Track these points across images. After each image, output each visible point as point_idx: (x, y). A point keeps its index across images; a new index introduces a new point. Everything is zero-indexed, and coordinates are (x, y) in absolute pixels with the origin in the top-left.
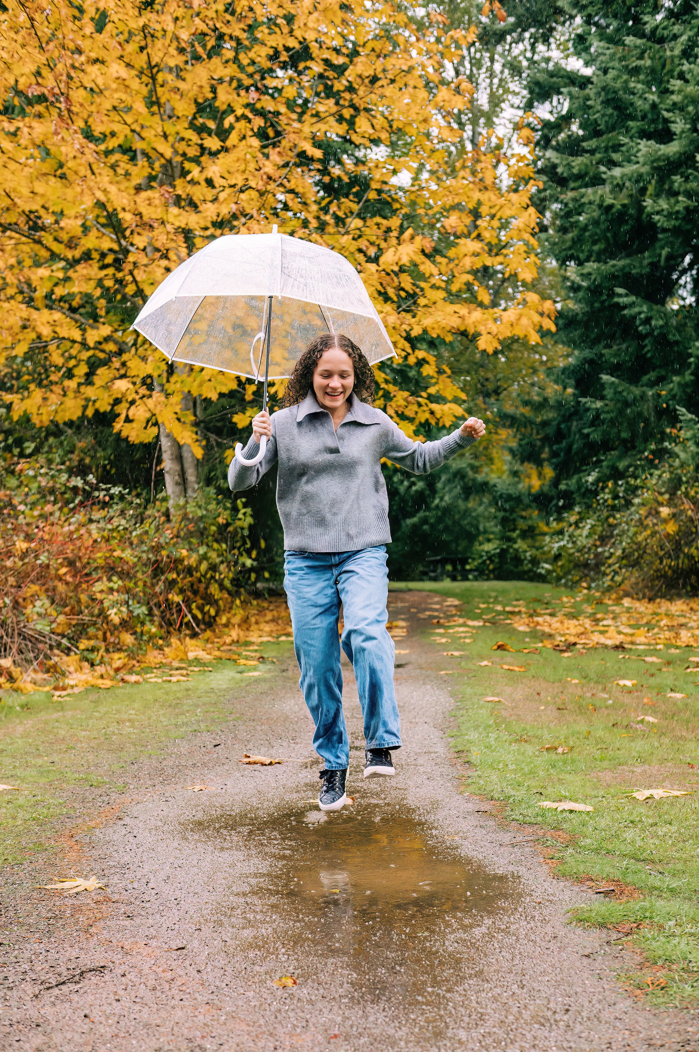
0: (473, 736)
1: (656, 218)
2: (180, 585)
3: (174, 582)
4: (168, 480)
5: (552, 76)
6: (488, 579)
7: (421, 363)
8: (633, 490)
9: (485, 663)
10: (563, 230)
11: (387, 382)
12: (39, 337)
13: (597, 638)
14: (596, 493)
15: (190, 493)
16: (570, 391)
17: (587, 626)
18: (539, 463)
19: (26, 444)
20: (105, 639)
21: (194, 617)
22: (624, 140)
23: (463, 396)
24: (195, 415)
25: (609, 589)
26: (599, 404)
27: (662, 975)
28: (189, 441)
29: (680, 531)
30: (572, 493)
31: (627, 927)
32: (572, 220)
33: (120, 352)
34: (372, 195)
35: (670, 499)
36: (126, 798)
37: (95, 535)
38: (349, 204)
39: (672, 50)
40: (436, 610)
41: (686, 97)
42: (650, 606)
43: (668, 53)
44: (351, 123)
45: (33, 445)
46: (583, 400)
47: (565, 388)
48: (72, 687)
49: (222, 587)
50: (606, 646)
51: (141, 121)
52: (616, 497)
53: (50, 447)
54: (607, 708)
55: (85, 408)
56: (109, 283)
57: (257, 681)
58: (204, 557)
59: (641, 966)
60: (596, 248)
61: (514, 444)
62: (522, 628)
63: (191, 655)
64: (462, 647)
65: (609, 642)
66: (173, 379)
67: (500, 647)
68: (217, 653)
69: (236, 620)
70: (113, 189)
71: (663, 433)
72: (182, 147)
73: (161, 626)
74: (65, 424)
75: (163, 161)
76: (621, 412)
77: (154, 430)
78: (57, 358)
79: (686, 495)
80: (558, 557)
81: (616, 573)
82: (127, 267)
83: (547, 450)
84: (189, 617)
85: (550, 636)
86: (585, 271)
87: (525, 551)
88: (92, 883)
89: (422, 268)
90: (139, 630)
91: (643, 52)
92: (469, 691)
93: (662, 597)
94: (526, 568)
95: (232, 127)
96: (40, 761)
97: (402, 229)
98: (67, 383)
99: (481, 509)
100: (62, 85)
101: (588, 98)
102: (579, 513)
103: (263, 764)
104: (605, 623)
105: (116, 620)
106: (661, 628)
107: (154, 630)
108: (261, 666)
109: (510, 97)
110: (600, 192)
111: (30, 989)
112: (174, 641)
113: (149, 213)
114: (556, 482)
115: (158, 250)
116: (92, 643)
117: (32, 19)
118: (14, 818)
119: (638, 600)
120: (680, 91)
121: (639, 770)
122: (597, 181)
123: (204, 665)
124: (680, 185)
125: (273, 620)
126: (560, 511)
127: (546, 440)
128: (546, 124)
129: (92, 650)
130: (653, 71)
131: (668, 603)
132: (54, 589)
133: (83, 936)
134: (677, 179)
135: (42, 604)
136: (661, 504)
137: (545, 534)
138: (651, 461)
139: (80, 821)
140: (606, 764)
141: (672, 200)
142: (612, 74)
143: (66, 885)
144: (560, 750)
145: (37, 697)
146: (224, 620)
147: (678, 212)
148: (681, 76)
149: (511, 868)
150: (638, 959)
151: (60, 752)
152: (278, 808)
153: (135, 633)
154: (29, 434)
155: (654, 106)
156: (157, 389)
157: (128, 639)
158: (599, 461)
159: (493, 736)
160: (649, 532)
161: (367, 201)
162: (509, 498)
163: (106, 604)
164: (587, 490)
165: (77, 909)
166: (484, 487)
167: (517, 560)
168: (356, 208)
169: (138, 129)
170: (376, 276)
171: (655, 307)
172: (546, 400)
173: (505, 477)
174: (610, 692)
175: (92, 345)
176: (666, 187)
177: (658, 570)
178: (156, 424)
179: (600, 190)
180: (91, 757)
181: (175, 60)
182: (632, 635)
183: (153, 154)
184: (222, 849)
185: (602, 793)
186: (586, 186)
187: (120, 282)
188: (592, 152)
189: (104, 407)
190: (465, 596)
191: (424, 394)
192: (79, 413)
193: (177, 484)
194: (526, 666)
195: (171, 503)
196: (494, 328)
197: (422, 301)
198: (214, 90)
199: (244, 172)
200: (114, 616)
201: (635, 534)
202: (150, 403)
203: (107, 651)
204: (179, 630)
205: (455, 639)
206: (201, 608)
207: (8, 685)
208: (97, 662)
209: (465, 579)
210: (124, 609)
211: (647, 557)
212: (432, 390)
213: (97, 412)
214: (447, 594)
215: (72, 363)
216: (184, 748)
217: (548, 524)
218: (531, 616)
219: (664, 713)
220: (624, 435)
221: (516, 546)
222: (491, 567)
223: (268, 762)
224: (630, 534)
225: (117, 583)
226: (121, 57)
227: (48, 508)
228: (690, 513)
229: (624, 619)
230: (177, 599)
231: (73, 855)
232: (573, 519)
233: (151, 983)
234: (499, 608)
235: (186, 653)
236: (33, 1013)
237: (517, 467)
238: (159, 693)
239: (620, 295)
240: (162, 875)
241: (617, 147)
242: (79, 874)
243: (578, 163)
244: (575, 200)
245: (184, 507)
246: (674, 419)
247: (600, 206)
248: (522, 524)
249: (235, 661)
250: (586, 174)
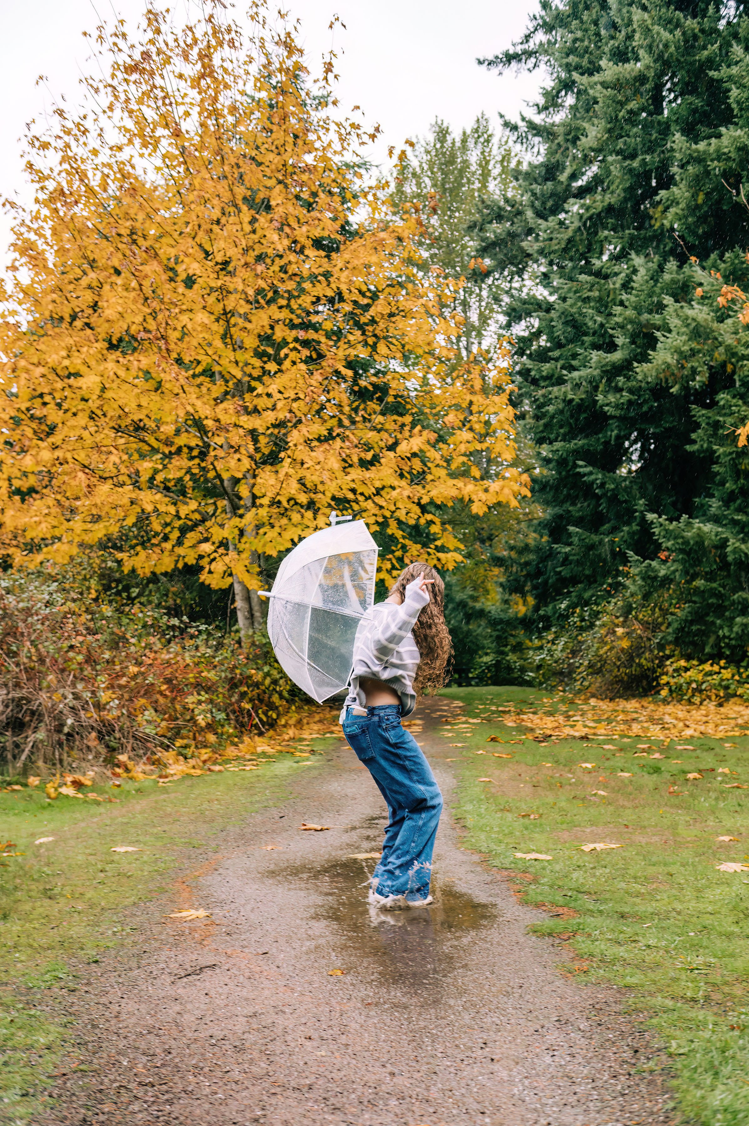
0: (469, 807)
1: (606, 408)
2: (250, 695)
3: (245, 693)
4: (240, 616)
5: (524, 303)
6: (486, 685)
7: (431, 522)
8: (596, 615)
9: (481, 752)
10: (537, 418)
11: (404, 537)
12: (143, 510)
13: (568, 731)
14: (567, 617)
15: (256, 625)
16: (545, 539)
17: (561, 721)
18: (524, 595)
19: (132, 590)
20: (195, 739)
21: (261, 720)
22: (580, 351)
23: (462, 547)
24: (260, 566)
25: (580, 691)
26: (568, 549)
27: (585, 965)
28: (256, 587)
29: (632, 646)
30: (549, 617)
31: (567, 935)
32: (543, 410)
33: (203, 521)
34: (390, 399)
35: (625, 621)
36: (219, 856)
37: (188, 660)
38: (373, 405)
39: (614, 284)
40: (445, 711)
41: (625, 319)
42: (611, 704)
43: (611, 286)
44: (374, 347)
45: (137, 590)
46: (556, 546)
47: (542, 537)
48: (172, 775)
49: (281, 697)
50: (574, 737)
51: (219, 353)
52: (583, 620)
53: (150, 591)
54: (570, 785)
55: (177, 561)
56: (196, 471)
57: (310, 768)
58: (268, 674)
59: (573, 959)
60: (562, 431)
61: (502, 580)
62: (511, 724)
63: (259, 750)
64: (464, 740)
65: (577, 734)
66: (243, 540)
67: (493, 740)
68: (279, 748)
69: (292, 722)
70: (199, 403)
71: (617, 570)
72: (248, 370)
73: (236, 728)
74: (162, 574)
75: (235, 381)
76: (586, 555)
77: (229, 580)
78: (156, 526)
79: (636, 618)
80: (539, 667)
81: (584, 679)
82: (210, 459)
83: (529, 584)
84: (257, 720)
85: (532, 730)
86: (555, 448)
87: (515, 662)
88: (202, 913)
89: (428, 454)
90: (219, 731)
91: (593, 286)
92: (468, 773)
93: (620, 697)
94: (516, 675)
95: (287, 356)
96: (155, 831)
97: (413, 425)
98: (164, 545)
99: (480, 630)
100: (162, 330)
101: (552, 320)
102: (555, 632)
103: (316, 830)
104: (575, 718)
105: (203, 724)
106: (618, 722)
107: (231, 731)
108: (312, 757)
109: (494, 315)
110: (563, 389)
111: (169, 979)
112: (246, 739)
113: (225, 419)
114: (536, 608)
115: (232, 447)
116: (185, 741)
117: (141, 285)
118: (142, 871)
119: (602, 700)
120: (620, 315)
121: (588, 830)
122: (561, 381)
123: (269, 757)
124: (624, 383)
125: (320, 721)
126: (540, 631)
127: (528, 575)
128: (521, 339)
129: (186, 747)
130: (600, 299)
131: (625, 702)
132: (156, 702)
133: (199, 947)
134: (621, 379)
135: (149, 714)
136: (617, 626)
137: (528, 648)
138: (609, 592)
139: (188, 871)
140: (564, 826)
141: (618, 396)
142: (569, 302)
143: (184, 914)
144: (532, 817)
145: (147, 783)
146: (283, 722)
147: (623, 404)
148: (622, 303)
149: (490, 899)
150: (572, 955)
151: (168, 823)
152: (328, 861)
153: (216, 734)
154: (134, 582)
155: (602, 325)
156: (231, 547)
157: (212, 738)
158: (569, 592)
159: (484, 807)
160: (608, 647)
161: (387, 403)
162: (501, 621)
163: (196, 712)
164: (561, 615)
165: (192, 930)
166: (481, 613)
167: (509, 669)
168: (378, 408)
169: (217, 359)
170: (394, 460)
171: (607, 475)
172: (527, 545)
173: (498, 604)
174: (573, 773)
175: (183, 517)
176: (613, 384)
177: (616, 676)
178: (231, 575)
179: (563, 388)
180: (192, 827)
181: (244, 308)
182: (595, 728)
183: (227, 376)
184: (289, 889)
185: (560, 847)
186: (553, 385)
187: (203, 469)
188: (557, 360)
189: (191, 560)
190: (468, 700)
191: (432, 546)
192: (173, 566)
193: (247, 618)
194: (512, 754)
195: (242, 633)
196: (483, 496)
197: (429, 477)
198: (272, 328)
199: (295, 388)
200: (201, 720)
201: (598, 649)
202: (227, 559)
203: (196, 747)
204: (250, 731)
205: (459, 733)
206: (265, 713)
207: (125, 775)
208: (189, 756)
209: (469, 685)
210: (209, 715)
211: (608, 667)
212: (438, 543)
213: (186, 564)
214: (454, 697)
215: (168, 529)
216: (259, 818)
217: (531, 640)
218: (518, 714)
219: (613, 788)
220: (587, 572)
221: (508, 658)
222: (489, 675)
223: (319, 828)
224: (594, 649)
225: (204, 696)
226: (204, 308)
227: (152, 640)
228: (639, 632)
229: (590, 716)
230: (248, 706)
231: (186, 895)
232: (550, 638)
233: (247, 974)
234: (494, 708)
235: (255, 747)
236: (172, 993)
237: (507, 597)
238: (237, 779)
239: (581, 467)
240: (249, 907)
241: (575, 356)
242: (192, 907)
243: (546, 368)
244: (544, 396)
245: (252, 636)
246: (625, 561)
247: (564, 401)
248: (512, 641)
249: (292, 753)
250: (553, 375)
